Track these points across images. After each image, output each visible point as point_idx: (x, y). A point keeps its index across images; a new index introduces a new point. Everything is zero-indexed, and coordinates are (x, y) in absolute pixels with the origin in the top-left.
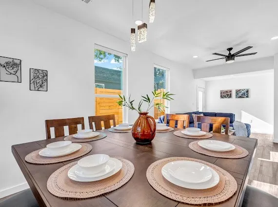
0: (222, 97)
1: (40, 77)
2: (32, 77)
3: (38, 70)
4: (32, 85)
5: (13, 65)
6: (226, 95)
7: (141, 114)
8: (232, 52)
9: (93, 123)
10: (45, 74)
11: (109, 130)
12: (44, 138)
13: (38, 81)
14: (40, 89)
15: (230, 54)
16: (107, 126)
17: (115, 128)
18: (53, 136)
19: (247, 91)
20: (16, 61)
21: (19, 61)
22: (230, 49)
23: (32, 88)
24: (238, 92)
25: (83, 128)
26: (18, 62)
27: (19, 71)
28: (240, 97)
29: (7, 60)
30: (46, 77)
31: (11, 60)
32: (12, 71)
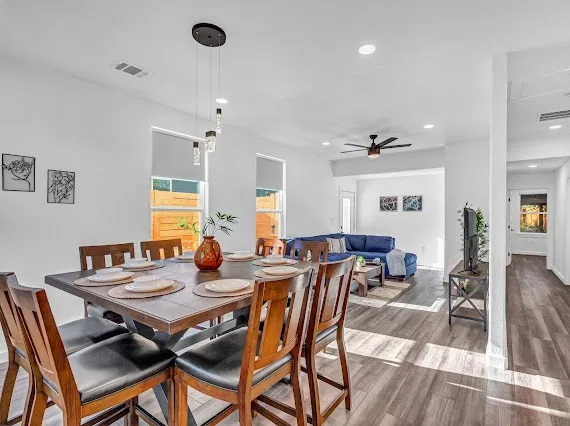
0: (382, 208)
1: (64, 182)
2: (51, 183)
3: (60, 172)
4: (51, 195)
5: (24, 167)
6: (388, 204)
7: (205, 238)
8: (377, 141)
9: (148, 252)
10: (71, 178)
11: (172, 259)
12: (78, 269)
13: (60, 189)
14: (64, 200)
15: (373, 144)
16: (169, 254)
17: (181, 257)
18: (90, 267)
19: (420, 200)
20: (27, 160)
21: (32, 160)
22: (373, 137)
23: (52, 199)
24: (406, 200)
25: (132, 256)
26: (30, 161)
27: (32, 175)
28: (410, 209)
29: (14, 159)
30: (71, 183)
31: (20, 159)
32: (21, 176)
